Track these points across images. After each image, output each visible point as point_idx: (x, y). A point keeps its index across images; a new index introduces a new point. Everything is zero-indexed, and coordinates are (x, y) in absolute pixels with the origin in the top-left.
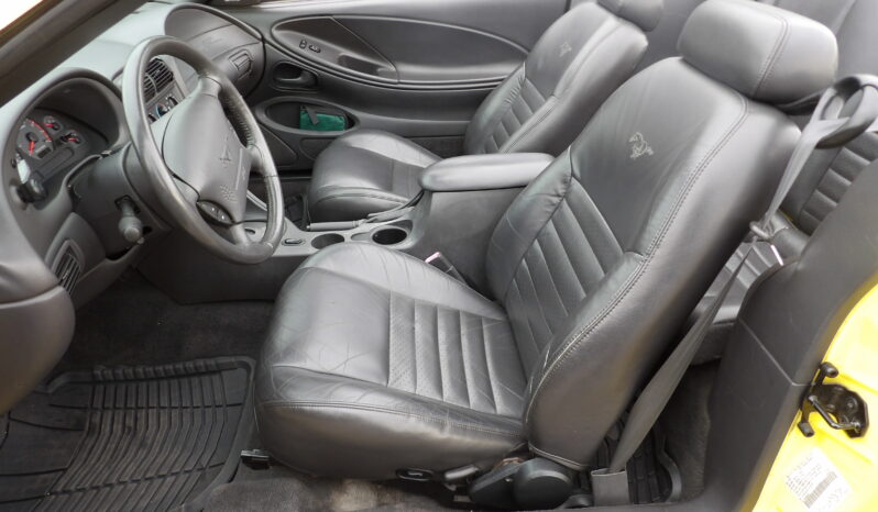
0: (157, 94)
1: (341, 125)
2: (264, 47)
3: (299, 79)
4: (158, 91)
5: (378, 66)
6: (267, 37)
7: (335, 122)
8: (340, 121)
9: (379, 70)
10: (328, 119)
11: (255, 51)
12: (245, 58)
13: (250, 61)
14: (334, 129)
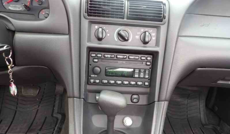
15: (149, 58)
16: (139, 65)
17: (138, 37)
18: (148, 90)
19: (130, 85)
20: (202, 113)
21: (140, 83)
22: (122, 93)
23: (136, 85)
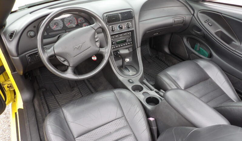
0: (120, 21)
1: (206, 55)
2: (192, 17)
3: (199, 33)
4: (121, 20)
5: (233, 41)
6: (195, 15)
7: (205, 53)
8: (207, 53)
9: (233, 42)
10: (203, 51)
11: (188, 18)
12: (183, 19)
13: (184, 20)
14: (203, 55)
15: (130, 33)
16: (128, 36)
17: (125, 26)
18: (132, 45)
19: (126, 45)
20: (149, 51)
21: (129, 43)
22: (126, 48)
23: (128, 45)
